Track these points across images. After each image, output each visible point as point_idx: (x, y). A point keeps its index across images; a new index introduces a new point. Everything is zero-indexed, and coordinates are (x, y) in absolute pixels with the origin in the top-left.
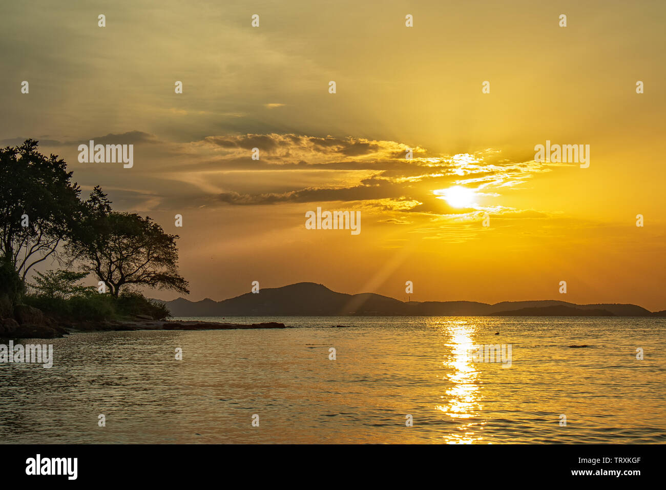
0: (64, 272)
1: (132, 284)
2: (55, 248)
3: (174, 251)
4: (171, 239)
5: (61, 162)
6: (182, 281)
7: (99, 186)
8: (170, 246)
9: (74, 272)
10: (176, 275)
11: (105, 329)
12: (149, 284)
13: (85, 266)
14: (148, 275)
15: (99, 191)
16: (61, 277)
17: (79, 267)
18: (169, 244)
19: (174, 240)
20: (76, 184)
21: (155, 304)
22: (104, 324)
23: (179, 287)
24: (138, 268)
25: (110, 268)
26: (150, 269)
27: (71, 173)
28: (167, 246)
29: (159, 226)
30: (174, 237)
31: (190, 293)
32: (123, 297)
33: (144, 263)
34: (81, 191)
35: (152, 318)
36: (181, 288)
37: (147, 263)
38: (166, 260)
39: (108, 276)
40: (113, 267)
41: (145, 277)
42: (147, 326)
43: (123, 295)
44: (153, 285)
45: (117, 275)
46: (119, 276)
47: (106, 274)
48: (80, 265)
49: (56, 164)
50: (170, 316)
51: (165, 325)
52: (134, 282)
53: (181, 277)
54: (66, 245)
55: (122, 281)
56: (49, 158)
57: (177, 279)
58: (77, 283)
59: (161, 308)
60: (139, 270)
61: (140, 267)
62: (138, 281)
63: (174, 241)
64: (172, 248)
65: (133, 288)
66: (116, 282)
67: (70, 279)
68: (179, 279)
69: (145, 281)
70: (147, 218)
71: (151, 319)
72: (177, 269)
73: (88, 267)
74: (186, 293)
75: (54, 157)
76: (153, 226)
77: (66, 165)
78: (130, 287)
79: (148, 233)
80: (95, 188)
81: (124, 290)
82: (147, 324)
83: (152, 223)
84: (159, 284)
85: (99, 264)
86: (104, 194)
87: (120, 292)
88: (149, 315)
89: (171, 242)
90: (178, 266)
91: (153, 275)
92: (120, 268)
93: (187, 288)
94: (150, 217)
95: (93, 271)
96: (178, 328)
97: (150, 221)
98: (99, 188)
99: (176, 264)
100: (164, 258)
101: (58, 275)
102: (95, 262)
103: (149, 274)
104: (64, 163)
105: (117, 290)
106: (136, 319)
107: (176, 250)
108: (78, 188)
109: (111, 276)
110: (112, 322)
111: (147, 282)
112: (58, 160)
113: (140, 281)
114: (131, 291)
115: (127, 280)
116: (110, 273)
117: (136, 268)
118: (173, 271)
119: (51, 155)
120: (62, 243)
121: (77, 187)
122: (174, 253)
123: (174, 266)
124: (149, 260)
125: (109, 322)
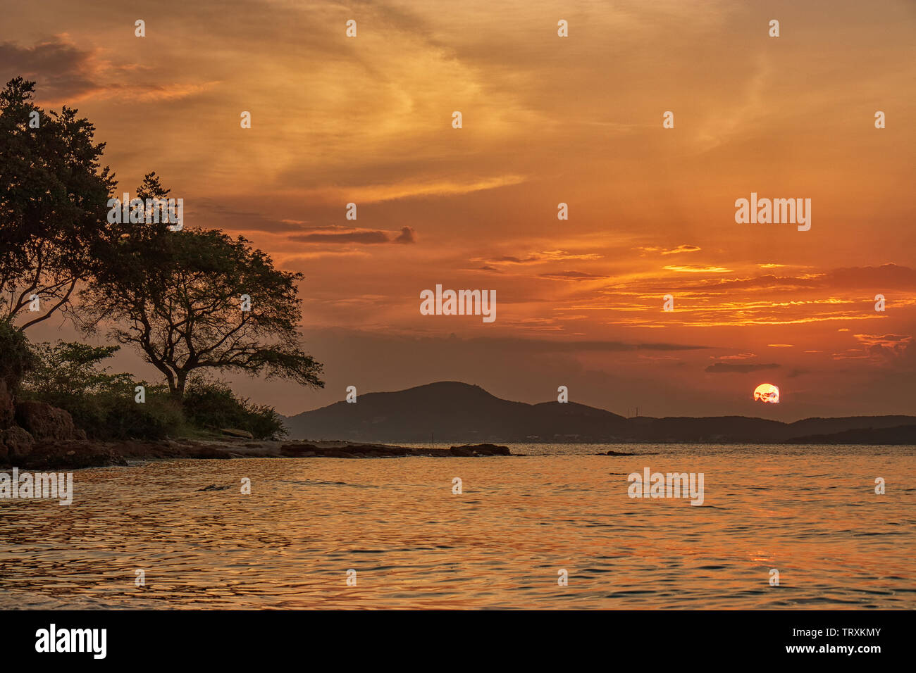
0: (70, 345)
1: (211, 369)
2: (68, 294)
3: (295, 305)
4: (287, 281)
5: (82, 123)
6: (309, 362)
7: (153, 174)
8: (285, 294)
9: (89, 348)
10: (297, 351)
11: (170, 454)
12: (247, 368)
13: (120, 333)
14: (244, 351)
15: (154, 183)
16: (65, 356)
17: (108, 335)
18: (284, 291)
19: (294, 283)
20: (107, 170)
21: (253, 407)
22: (167, 445)
23: (304, 375)
24: (223, 337)
25: (170, 337)
26: (246, 340)
27: (101, 145)
28: (279, 295)
29: (264, 255)
30: (293, 277)
31: (325, 386)
32: (193, 395)
33: (236, 327)
34: (116, 182)
35: (251, 435)
36: (307, 377)
37: (240, 326)
38: (279, 321)
39: (165, 353)
40: (175, 336)
41: (237, 355)
42: (251, 450)
43: (192, 389)
44: (254, 369)
45: (181, 350)
46: (186, 351)
47: (161, 349)
48: (111, 331)
49: (74, 127)
50: (283, 432)
51: (284, 447)
52: (215, 365)
53: (306, 355)
54: (84, 292)
55: (192, 362)
56: (60, 114)
57: (300, 358)
58: (98, 367)
59: (264, 416)
60: (227, 340)
61: (228, 335)
62: (224, 362)
63: (293, 285)
64: (289, 298)
65: (212, 377)
66: (180, 365)
67: (82, 361)
68: (304, 359)
69: (237, 363)
70: (241, 238)
71: (250, 438)
72: (300, 340)
73: (126, 334)
74: (316, 386)
75: (70, 113)
76: (252, 256)
77: (93, 129)
78: (206, 375)
79: (242, 268)
80: (147, 177)
81: (194, 381)
82: (248, 446)
83: (250, 248)
84: (266, 368)
85: (148, 328)
86: (165, 189)
87: (187, 384)
88: (244, 429)
89: (289, 286)
90: (301, 334)
91: (252, 351)
92: (187, 335)
93: (320, 377)
94: (246, 238)
95: (135, 343)
96: (311, 453)
97: (246, 245)
98: (154, 178)
99: (298, 330)
100: (274, 318)
101: (59, 351)
102: (141, 325)
103: (246, 348)
104: (88, 124)
105: (182, 378)
106: (223, 436)
107: (297, 301)
108: (111, 178)
109: (172, 352)
110: (182, 441)
111: (243, 365)
112: (76, 119)
113: (228, 363)
114: (206, 383)
115: (201, 361)
116: (171, 345)
117: (220, 337)
118: (291, 343)
119: (64, 108)
120: (81, 285)
121: (109, 175)
122: (294, 308)
123: (295, 333)
124: (244, 322)
125: (173, 442)
